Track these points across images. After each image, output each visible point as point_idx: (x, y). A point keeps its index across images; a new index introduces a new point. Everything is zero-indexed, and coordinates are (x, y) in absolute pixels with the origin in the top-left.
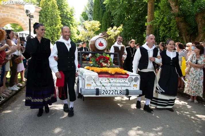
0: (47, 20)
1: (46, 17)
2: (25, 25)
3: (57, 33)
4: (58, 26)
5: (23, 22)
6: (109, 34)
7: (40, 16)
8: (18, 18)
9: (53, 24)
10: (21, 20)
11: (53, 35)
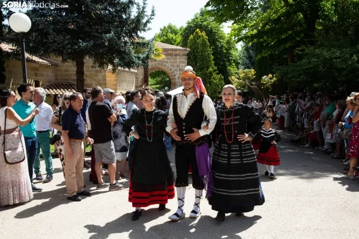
0: (197, 63)
1: (195, 59)
2: (172, 73)
3: (210, 79)
4: (211, 69)
5: (171, 69)
6: (265, 83)
7: (189, 58)
8: (165, 66)
9: (204, 68)
10: (168, 67)
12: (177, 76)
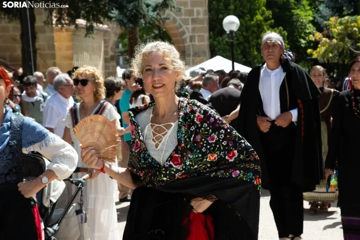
4: (259, 18)
5: (175, 21)
9: (244, 14)
11: (246, 45)
12: (188, 35)
